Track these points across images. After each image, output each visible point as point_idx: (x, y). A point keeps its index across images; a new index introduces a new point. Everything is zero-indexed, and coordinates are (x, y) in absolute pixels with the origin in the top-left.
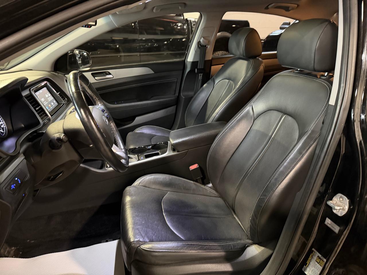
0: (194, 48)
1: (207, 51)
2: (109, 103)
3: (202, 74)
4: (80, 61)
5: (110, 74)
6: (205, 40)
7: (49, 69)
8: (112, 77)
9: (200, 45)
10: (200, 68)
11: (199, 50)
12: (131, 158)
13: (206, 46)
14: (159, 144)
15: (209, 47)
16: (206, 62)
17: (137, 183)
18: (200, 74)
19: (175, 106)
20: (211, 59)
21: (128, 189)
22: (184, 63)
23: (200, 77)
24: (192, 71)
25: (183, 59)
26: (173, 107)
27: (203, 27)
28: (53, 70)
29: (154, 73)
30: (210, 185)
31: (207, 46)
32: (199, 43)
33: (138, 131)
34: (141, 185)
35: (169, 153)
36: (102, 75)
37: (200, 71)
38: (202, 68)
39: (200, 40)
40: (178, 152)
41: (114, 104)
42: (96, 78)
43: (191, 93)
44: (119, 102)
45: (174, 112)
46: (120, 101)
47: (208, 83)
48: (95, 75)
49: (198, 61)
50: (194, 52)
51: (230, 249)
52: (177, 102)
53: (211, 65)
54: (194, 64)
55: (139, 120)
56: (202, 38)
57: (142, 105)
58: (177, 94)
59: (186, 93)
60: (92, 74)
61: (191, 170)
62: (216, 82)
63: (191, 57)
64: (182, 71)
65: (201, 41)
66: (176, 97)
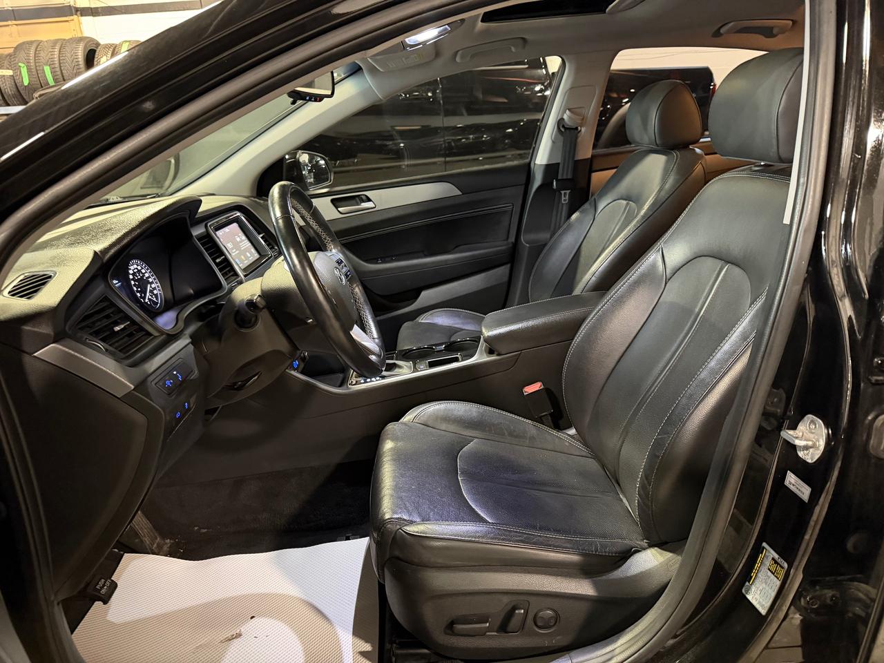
0: (550, 135)
1: (579, 139)
2: (366, 261)
3: (568, 192)
4: (311, 178)
5: (369, 200)
6: (573, 116)
7: (247, 193)
8: (374, 206)
9: (563, 126)
10: (565, 177)
11: (561, 138)
12: (400, 367)
13: (577, 128)
14: (460, 341)
15: (583, 130)
16: (577, 163)
17: (408, 418)
18: (563, 192)
19: (509, 266)
20: (589, 156)
21: (392, 427)
22: (527, 170)
23: (563, 198)
24: (545, 185)
25: (527, 161)
26: (503, 267)
27: (568, 86)
28: (255, 195)
29: (461, 193)
30: (572, 431)
31: (579, 128)
32: (560, 122)
33: (424, 319)
34: (417, 421)
35: (480, 357)
36: (354, 202)
37: (564, 184)
38: (569, 177)
39: (563, 115)
40: (499, 355)
41: (377, 263)
42: (339, 209)
43: (544, 236)
44: (387, 259)
45: (506, 279)
46: (388, 257)
47: (580, 210)
48: (338, 204)
49: (559, 164)
50: (550, 144)
51: (592, 551)
52: (511, 257)
53: (591, 171)
54: (550, 169)
55: (427, 296)
56: (568, 112)
57: (433, 263)
58: (512, 239)
59: (532, 236)
60: (332, 201)
61: (525, 394)
62: (601, 206)
63: (542, 157)
64: (523, 187)
65: (565, 117)
66: (511, 245)
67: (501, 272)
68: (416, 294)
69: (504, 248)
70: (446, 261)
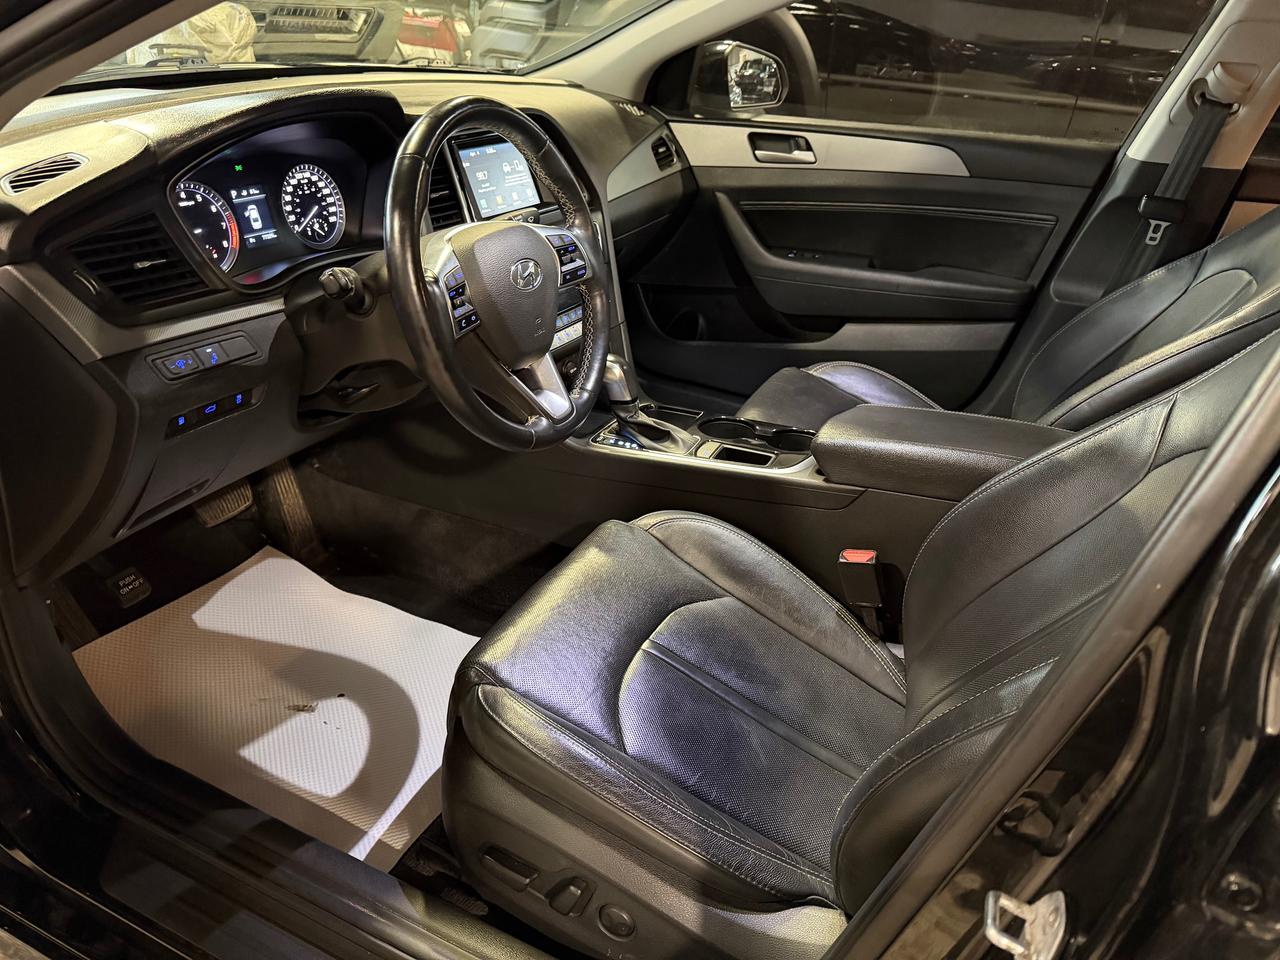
0: (1168, 110)
1: (1227, 129)
2: (768, 248)
3: (1164, 224)
5: (809, 148)
6: (1228, 80)
7: (625, 90)
8: (813, 160)
9: (1203, 95)
10: (1168, 196)
11: (1190, 118)
13: (1230, 106)
15: (1242, 111)
16: (1206, 176)
17: (648, 520)
18: (1153, 223)
19: (1010, 326)
20: (1241, 167)
21: (613, 527)
22: (1109, 162)
23: (1150, 234)
24: (1128, 200)
25: (1116, 145)
26: (1001, 325)
27: (1235, 17)
29: (967, 174)
31: (1236, 106)
32: (1197, 87)
35: (798, 472)
36: (785, 145)
37: (1163, 208)
38: (1178, 197)
39: (1207, 72)
41: (786, 257)
42: (757, 152)
43: (1089, 291)
44: (807, 255)
46: (807, 250)
47: (1170, 265)
48: (760, 143)
49: (1167, 165)
50: (1164, 121)
52: (1023, 310)
53: (1234, 196)
54: (1148, 171)
55: (852, 334)
56: (1218, 68)
58: (1034, 281)
59: (1070, 288)
60: (752, 137)
61: (841, 560)
62: (1210, 268)
63: (1139, 148)
64: (1087, 192)
65: (1210, 78)
66: (1026, 291)
67: (994, 333)
68: (834, 325)
69: (1011, 291)
70: (898, 285)
